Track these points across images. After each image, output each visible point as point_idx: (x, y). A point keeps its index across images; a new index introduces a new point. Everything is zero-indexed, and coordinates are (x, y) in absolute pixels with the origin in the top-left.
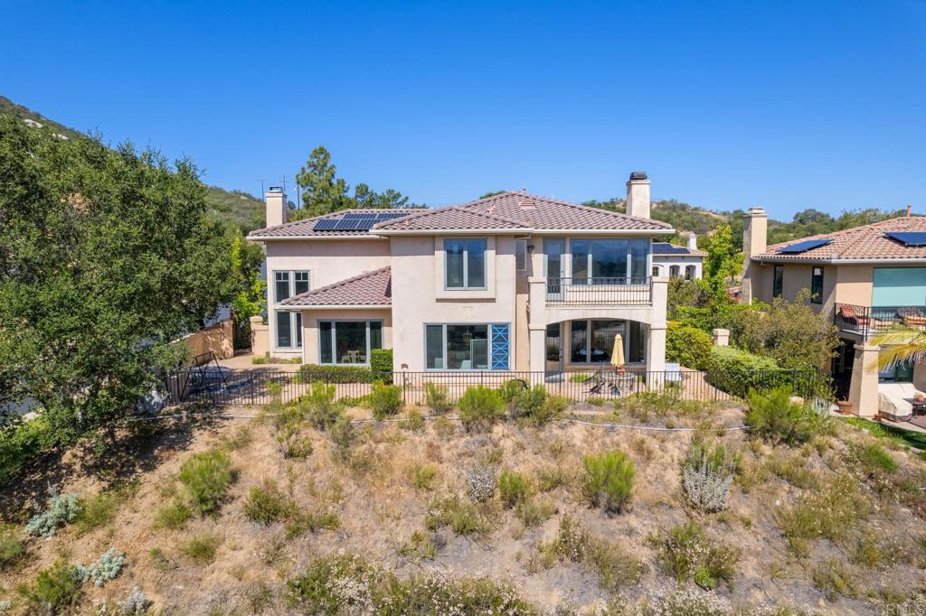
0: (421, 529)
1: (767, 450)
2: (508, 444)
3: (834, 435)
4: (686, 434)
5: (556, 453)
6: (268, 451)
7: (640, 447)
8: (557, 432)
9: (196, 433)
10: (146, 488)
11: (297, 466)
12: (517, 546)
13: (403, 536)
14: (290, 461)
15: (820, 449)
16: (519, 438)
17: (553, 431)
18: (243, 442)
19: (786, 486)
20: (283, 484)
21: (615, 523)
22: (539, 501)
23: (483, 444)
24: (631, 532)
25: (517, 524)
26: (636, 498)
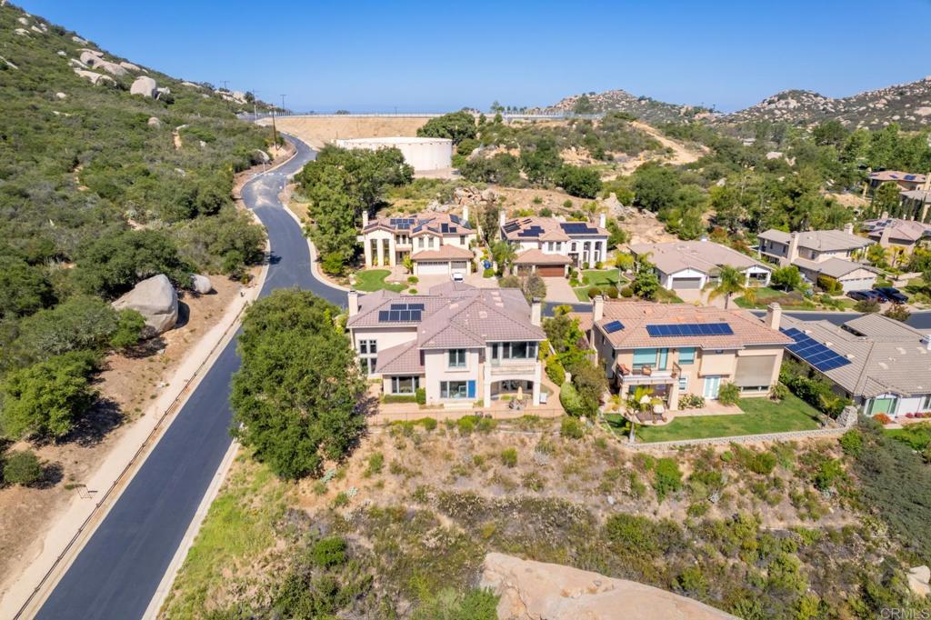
0: (449, 474)
1: (566, 441)
2: (476, 442)
3: (591, 434)
4: (539, 435)
5: (493, 445)
6: (391, 447)
7: (522, 442)
8: (494, 435)
9: (361, 440)
10: (352, 464)
11: (402, 452)
12: (480, 479)
13: (444, 477)
14: (399, 451)
15: (585, 440)
16: (480, 439)
17: (492, 435)
18: (380, 444)
19: (569, 455)
20: (399, 459)
21: (511, 470)
22: (487, 463)
23: (467, 441)
24: (516, 473)
25: (480, 471)
26: (519, 461)
